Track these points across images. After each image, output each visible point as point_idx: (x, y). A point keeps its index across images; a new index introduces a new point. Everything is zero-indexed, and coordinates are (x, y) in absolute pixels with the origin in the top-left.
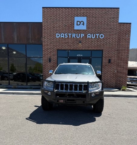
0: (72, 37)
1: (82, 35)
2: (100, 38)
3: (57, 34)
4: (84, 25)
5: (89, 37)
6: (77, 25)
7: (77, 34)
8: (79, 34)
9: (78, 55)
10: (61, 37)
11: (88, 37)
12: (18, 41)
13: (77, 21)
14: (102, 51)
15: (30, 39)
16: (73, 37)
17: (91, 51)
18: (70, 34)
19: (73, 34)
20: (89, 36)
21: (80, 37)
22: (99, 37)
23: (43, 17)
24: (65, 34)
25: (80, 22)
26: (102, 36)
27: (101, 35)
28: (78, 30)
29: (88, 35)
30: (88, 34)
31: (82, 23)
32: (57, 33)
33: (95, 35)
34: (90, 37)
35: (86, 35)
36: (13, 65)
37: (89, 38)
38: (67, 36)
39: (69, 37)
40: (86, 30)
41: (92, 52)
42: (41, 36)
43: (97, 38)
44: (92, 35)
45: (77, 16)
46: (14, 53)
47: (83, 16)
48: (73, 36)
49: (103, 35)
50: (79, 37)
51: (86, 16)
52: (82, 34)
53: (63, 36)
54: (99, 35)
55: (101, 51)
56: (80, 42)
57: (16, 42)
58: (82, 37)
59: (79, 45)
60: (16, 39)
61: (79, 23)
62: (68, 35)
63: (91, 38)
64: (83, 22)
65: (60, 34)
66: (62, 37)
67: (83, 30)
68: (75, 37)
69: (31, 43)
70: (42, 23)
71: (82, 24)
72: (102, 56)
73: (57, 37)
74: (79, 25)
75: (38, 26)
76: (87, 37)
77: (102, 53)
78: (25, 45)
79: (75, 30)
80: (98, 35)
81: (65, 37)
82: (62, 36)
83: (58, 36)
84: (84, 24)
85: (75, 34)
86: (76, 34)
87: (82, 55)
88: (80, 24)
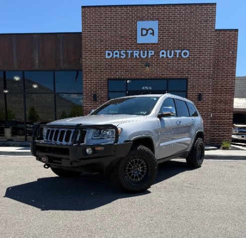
0: (133, 56)
1: (151, 53)
2: (182, 57)
3: (107, 52)
4: (153, 35)
5: (163, 55)
6: (142, 35)
7: (142, 52)
8: (146, 51)
9: (143, 88)
10: (114, 57)
11: (161, 56)
12: (41, 66)
13: (142, 29)
14: (187, 79)
15: (62, 62)
16: (135, 57)
17: (167, 79)
18: (129, 52)
19: (135, 52)
20: (163, 53)
21: (148, 56)
22: (181, 55)
23: (83, 24)
24: (122, 52)
25: (147, 31)
26: (186, 54)
27: (183, 52)
28: (144, 44)
29: (161, 52)
30: (161, 50)
31: (150, 31)
32: (107, 49)
33: (173, 51)
34: (165, 56)
35: (157, 53)
36: (32, 110)
37: (163, 57)
38: (125, 55)
39: (128, 56)
40: (157, 44)
41: (169, 81)
42: (81, 56)
43: (178, 56)
44: (168, 51)
45: (142, 20)
46: (35, 86)
47: (153, 19)
48: (135, 54)
49: (187, 52)
50: (145, 56)
51: (158, 19)
52: (150, 51)
53: (118, 56)
54: (180, 51)
55: (185, 81)
56: (148, 65)
57: (37, 68)
58: (151, 56)
59: (145, 69)
60: (37, 62)
61: (144, 32)
62: (126, 52)
63: (167, 57)
64: (153, 30)
65: (113, 53)
66: (116, 58)
67: (152, 44)
68: (138, 57)
69: (63, 68)
70: (81, 33)
71: (151, 34)
72: (187, 88)
73: (107, 57)
74: (146, 35)
75: (74, 38)
76: (159, 56)
77: (187, 84)
78: (53, 72)
79: (139, 44)
80: (178, 52)
81: (122, 57)
82: (116, 56)
83: (108, 55)
84: (153, 32)
85: (138, 52)
86: (140, 51)
87: (150, 88)
88: (147, 33)
